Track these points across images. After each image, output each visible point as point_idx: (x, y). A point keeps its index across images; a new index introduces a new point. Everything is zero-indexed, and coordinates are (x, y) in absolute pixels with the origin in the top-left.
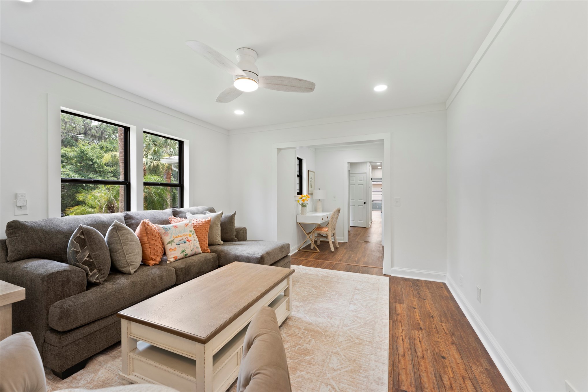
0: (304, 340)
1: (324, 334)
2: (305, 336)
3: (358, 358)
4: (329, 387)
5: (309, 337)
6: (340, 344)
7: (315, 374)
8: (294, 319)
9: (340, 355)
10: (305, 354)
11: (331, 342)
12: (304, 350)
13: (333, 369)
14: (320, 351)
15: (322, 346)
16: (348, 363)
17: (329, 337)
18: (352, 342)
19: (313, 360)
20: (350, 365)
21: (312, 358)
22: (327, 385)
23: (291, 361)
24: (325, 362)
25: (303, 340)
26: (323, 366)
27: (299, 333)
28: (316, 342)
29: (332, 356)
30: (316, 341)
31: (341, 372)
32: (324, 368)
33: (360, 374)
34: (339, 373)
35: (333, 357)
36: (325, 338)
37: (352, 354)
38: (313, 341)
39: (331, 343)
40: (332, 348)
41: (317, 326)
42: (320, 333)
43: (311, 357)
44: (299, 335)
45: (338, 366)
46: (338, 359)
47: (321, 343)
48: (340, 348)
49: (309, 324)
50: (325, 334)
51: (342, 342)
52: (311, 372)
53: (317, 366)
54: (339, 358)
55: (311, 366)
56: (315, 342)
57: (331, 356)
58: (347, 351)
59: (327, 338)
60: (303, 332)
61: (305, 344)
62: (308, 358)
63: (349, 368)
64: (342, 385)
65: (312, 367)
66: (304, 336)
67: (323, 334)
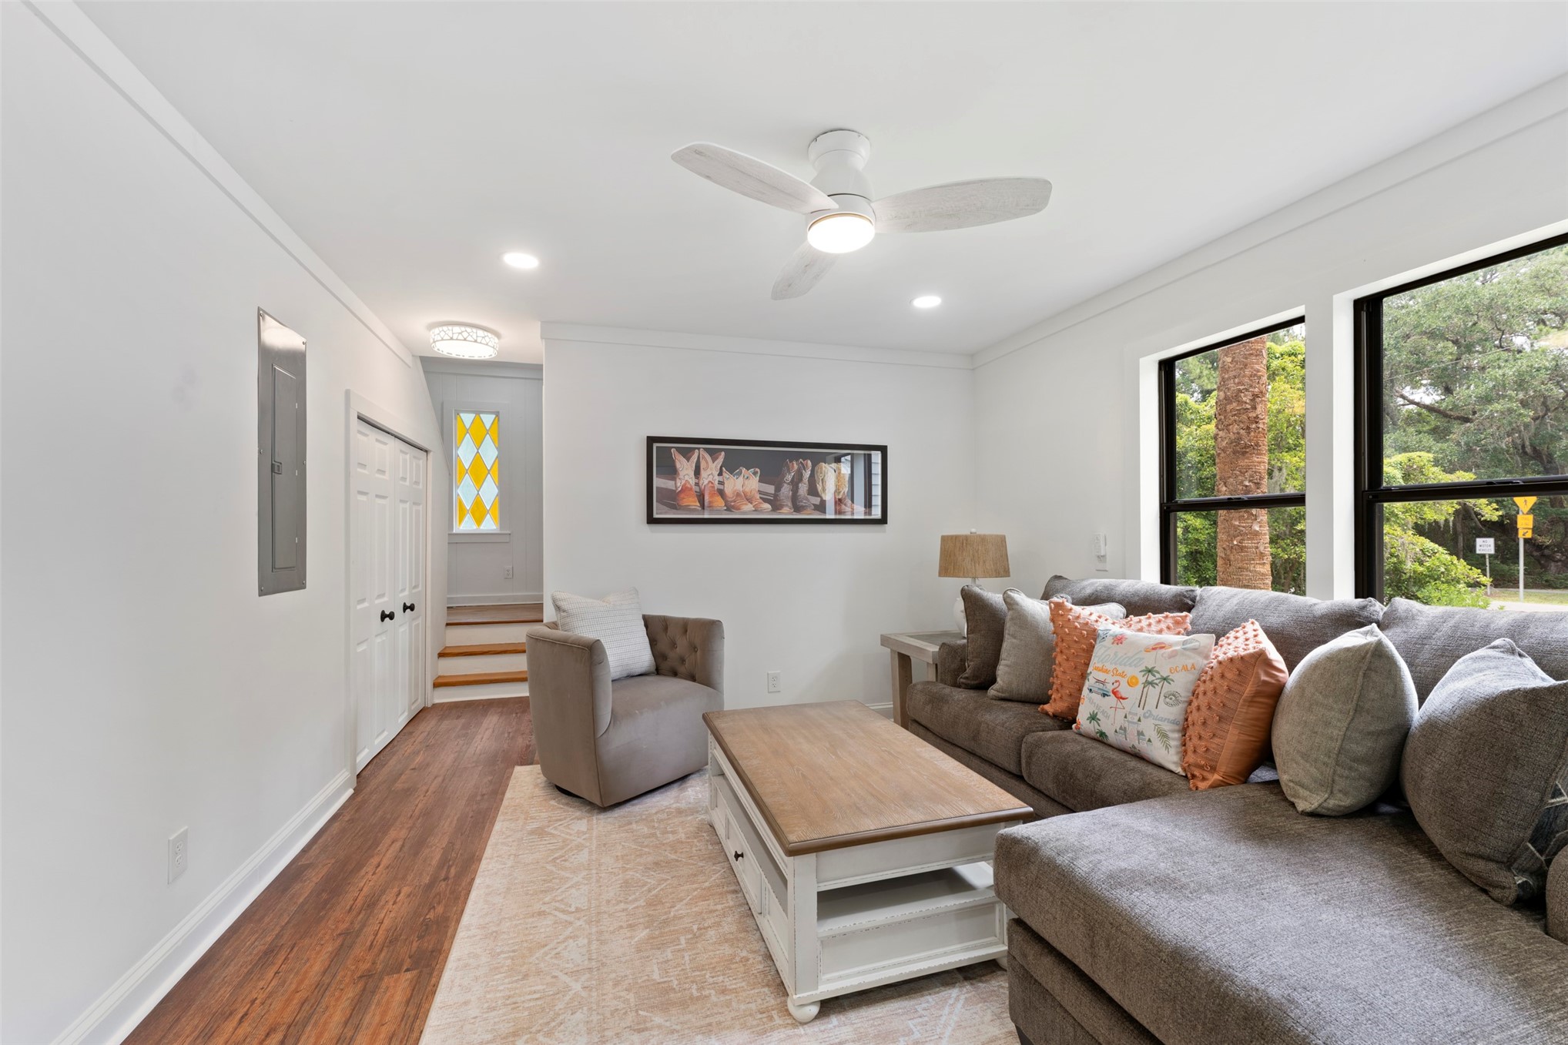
0: (683, 967)
1: (637, 1011)
2: (686, 978)
3: (516, 989)
4: (573, 909)
5: (676, 982)
6: (576, 1003)
7: (610, 915)
8: (776, 1017)
9: (566, 974)
10: (654, 938)
11: (604, 997)
12: (662, 944)
13: (574, 937)
14: (623, 959)
15: (623, 974)
16: (542, 965)
17: (617, 1010)
18: (539, 1028)
19: (628, 934)
20: (537, 962)
21: (631, 937)
22: (578, 910)
23: (672, 914)
24: (598, 940)
25: (684, 964)
26: (601, 933)
27: (713, 977)
28: (646, 978)
29: (586, 962)
30: (648, 980)
31: (555, 941)
32: (594, 930)
33: (512, 954)
34: (560, 937)
35: (583, 961)
36: (628, 1000)
37: (535, 992)
38: (656, 976)
39: (605, 995)
40: (594, 982)
41: (678, 1031)
42: (652, 1007)
43: (636, 939)
44: (709, 974)
45: (565, 948)
46: (570, 961)
47: (631, 981)
48: (573, 992)
49: (710, 1024)
50: (634, 1014)
51: (572, 1014)
52: (618, 914)
53: (611, 929)
54: (567, 966)
55: (624, 925)
56: (648, 975)
57: (589, 959)
58: (551, 993)
59: (622, 1006)
60: (703, 988)
61: (670, 956)
62: (642, 935)
63: (537, 955)
64: (549, 923)
65: (621, 924)
66: (692, 979)
67: (640, 1012)
